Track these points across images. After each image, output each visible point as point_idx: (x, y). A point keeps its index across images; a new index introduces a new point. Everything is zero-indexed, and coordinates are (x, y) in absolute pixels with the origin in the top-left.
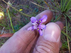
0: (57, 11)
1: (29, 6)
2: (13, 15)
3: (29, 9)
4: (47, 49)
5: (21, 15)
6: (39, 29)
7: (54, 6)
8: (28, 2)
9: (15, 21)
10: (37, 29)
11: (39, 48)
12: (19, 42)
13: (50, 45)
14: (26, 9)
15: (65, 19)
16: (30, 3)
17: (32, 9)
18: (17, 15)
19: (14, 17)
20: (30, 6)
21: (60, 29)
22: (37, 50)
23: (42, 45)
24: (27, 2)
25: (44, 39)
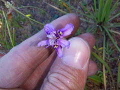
0: (90, 21)
1: (46, 11)
2: (19, 24)
3: (46, 17)
4: (65, 79)
5: (32, 26)
6: (57, 46)
7: (86, 13)
8: (45, 5)
9: (21, 35)
10: (54, 46)
11: (52, 77)
12: (18, 63)
13: (70, 74)
14: (41, 16)
15: (103, 36)
16: (47, 6)
17: (50, 17)
18: (26, 25)
19: (21, 29)
20: (48, 12)
21: (89, 48)
22: (48, 81)
23: (58, 73)
24: (43, 5)
25: (62, 63)
